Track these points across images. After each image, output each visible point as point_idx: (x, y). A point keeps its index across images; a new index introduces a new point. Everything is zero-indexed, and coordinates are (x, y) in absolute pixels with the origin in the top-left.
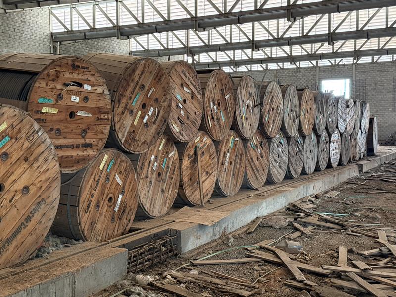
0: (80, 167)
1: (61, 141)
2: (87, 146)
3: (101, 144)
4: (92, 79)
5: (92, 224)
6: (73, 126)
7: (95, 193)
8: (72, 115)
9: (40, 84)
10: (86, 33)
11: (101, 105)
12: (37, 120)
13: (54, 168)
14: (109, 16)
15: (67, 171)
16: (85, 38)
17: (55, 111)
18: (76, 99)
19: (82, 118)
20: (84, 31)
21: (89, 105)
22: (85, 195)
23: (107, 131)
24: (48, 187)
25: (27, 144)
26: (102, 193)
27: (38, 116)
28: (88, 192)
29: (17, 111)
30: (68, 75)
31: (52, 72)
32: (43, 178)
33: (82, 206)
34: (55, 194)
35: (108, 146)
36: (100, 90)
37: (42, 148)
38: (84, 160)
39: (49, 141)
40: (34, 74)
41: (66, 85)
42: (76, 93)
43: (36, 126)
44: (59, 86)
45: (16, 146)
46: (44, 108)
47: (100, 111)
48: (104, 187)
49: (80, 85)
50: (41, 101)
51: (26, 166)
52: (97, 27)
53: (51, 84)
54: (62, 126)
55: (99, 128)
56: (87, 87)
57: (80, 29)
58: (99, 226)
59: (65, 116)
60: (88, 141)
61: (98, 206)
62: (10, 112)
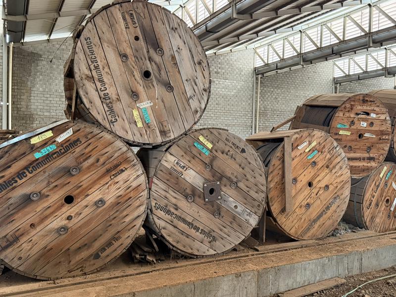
0: (365, 174)
1: (352, 155)
2: (371, 159)
3: (382, 158)
4: (377, 109)
5: (373, 218)
6: (361, 144)
7: (376, 195)
8: (361, 136)
9: (339, 114)
10: (360, 76)
11: (383, 128)
12: (336, 139)
13: (346, 174)
14: (379, 61)
15: (355, 177)
16: (359, 79)
17: (348, 133)
18: (364, 124)
19: (368, 139)
20: (359, 75)
21: (374, 128)
22: (368, 196)
23: (387, 149)
24: (342, 188)
25: (328, 156)
26: (381, 195)
27: (337, 137)
28: (370, 193)
29: (323, 133)
30: (359, 107)
31: (348, 106)
32: (339, 180)
33: (365, 204)
34: (347, 192)
35: (387, 159)
36: (383, 117)
37: (339, 159)
38: (368, 169)
39: (343, 155)
40: (335, 108)
41: (357, 114)
42: (364, 120)
43: (335, 144)
44: (352, 115)
45: (321, 157)
46: (341, 131)
47: (382, 133)
48: (383, 191)
49: (368, 114)
50: (339, 126)
51: (327, 171)
52: (368, 70)
53: (347, 114)
54: (353, 144)
55: (381, 146)
56: (373, 115)
57: (355, 73)
58: (378, 220)
59: (356, 137)
60: (372, 155)
61: (377, 205)
62: (318, 134)
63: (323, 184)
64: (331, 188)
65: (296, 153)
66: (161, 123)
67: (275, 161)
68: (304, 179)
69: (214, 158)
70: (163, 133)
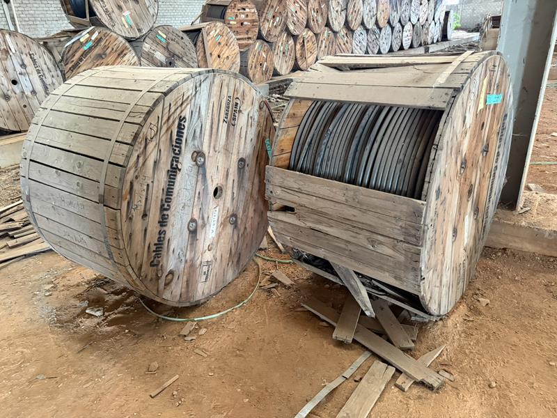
0: (246, 49)
1: (239, 37)
2: (249, 38)
3: (255, 37)
4: (249, 6)
5: (254, 75)
6: (243, 29)
7: (254, 61)
8: (242, 24)
9: (229, 11)
11: (254, 18)
12: (229, 27)
13: (237, 49)
15: (242, 50)
17: (235, 23)
18: (243, 16)
19: (246, 25)
21: (249, 18)
22: (250, 62)
23: (257, 31)
24: (236, 57)
25: (226, 38)
26: (257, 61)
27: (229, 26)
28: (251, 60)
29: (222, 24)
30: (239, 5)
31: (233, 5)
32: (233, 53)
33: (249, 67)
34: (238, 60)
35: (258, 38)
36: (253, 11)
37: (232, 40)
38: (248, 45)
39: (234, 37)
40: (226, 7)
41: (239, 10)
42: (243, 13)
43: (229, 30)
44: (236, 11)
45: (223, 39)
46: (231, 22)
47: (253, 21)
48: (257, 58)
49: (244, 9)
50: (229, 18)
51: (226, 47)
53: (233, 10)
54: (238, 30)
55: (254, 29)
56: (247, 10)
58: (257, 76)
59: (239, 25)
60: (249, 36)
61: (255, 67)
62: (219, 24)
63: (225, 56)
64: (230, 58)
65: (209, 37)
66: (137, 24)
67: (199, 44)
68: (215, 54)
69: (168, 44)
70: (140, 30)
